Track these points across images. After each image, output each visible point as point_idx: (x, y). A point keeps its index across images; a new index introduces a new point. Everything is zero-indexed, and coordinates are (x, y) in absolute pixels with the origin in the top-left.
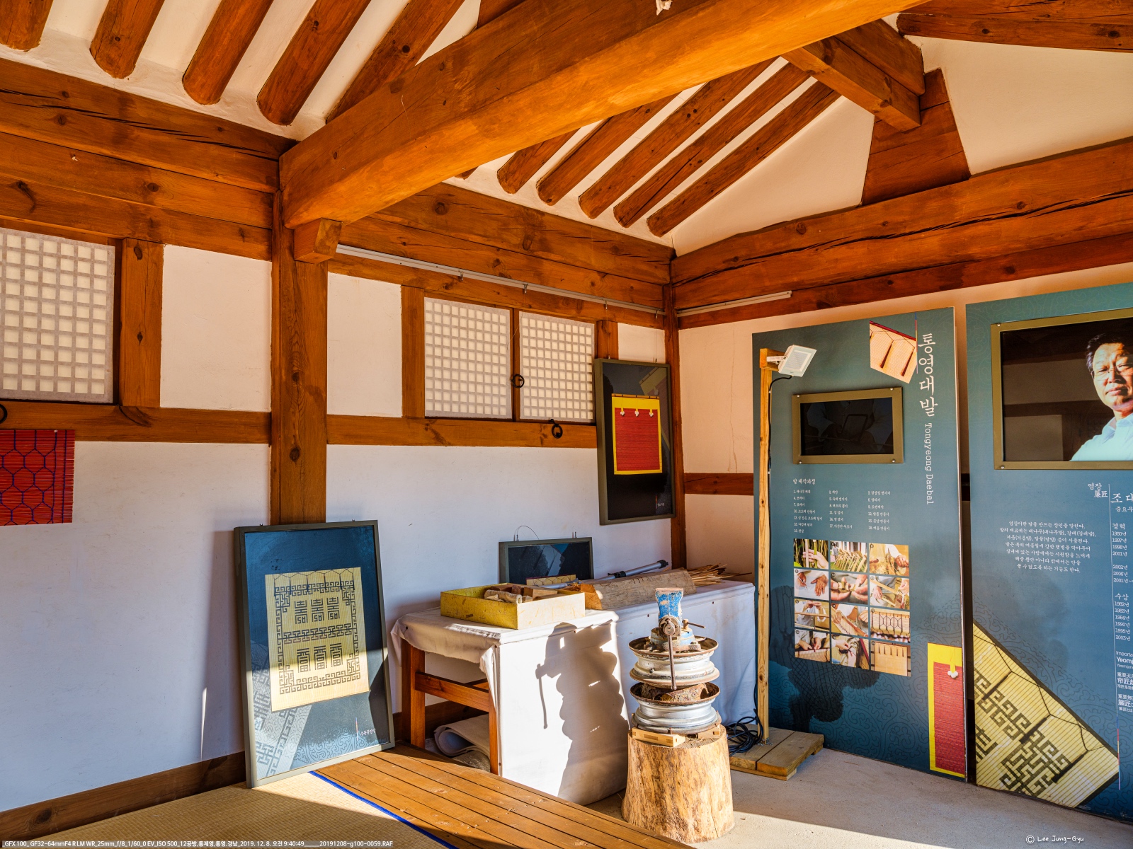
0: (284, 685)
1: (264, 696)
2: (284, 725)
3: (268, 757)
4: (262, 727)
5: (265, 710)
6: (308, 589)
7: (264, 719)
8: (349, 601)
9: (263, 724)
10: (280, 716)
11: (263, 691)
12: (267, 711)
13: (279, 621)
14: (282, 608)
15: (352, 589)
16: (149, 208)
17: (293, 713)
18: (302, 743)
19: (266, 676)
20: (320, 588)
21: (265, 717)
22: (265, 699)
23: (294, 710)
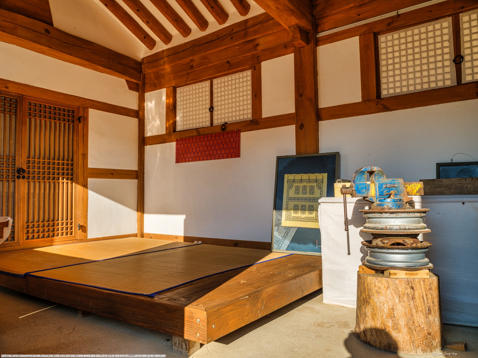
0: (287, 217)
1: (279, 220)
2: (286, 233)
3: (278, 243)
4: (277, 231)
5: (279, 225)
6: (301, 181)
7: (278, 228)
8: (320, 188)
9: (277, 230)
10: (284, 228)
11: (279, 218)
12: (280, 225)
13: (288, 192)
14: (290, 188)
15: (322, 183)
16: (257, 52)
17: (289, 229)
18: (292, 241)
19: (281, 212)
20: (307, 181)
21: (278, 227)
22: (279, 221)
23: (290, 228)
